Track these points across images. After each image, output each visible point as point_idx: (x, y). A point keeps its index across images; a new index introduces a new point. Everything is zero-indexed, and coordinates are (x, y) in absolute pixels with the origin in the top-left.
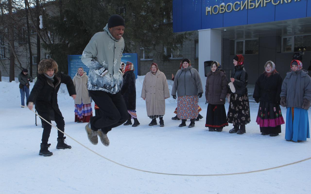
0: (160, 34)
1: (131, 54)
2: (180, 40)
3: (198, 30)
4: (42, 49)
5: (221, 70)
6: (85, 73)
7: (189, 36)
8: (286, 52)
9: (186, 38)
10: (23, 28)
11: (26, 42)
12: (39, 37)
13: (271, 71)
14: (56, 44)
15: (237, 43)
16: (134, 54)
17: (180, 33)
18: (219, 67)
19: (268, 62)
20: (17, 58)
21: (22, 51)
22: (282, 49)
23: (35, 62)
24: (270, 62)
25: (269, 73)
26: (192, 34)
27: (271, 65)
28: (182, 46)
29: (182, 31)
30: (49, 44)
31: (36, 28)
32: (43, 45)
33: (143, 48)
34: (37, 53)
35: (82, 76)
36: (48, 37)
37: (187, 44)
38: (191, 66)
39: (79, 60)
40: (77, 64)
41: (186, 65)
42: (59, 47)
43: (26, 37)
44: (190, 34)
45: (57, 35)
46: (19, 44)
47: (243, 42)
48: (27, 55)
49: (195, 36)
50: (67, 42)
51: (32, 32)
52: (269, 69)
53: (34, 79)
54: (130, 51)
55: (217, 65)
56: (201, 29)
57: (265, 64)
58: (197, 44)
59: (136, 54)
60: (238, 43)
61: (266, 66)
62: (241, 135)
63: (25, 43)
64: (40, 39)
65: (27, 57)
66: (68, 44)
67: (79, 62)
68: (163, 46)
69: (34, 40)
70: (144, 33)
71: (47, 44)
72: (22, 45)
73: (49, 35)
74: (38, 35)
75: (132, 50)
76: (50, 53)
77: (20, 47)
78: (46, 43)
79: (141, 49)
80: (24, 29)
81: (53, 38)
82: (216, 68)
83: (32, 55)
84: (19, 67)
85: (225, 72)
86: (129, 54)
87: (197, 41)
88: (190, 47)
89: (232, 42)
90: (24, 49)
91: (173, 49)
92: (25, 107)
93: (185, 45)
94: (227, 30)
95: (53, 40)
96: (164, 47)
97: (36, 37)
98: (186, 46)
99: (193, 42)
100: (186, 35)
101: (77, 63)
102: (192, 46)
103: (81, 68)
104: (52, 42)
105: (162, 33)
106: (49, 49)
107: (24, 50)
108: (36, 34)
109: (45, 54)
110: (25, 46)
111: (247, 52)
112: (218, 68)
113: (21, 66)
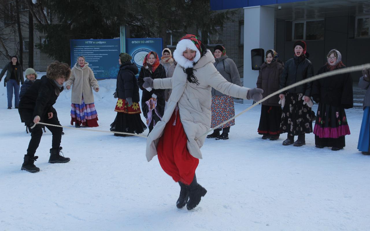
0: (193, 12)
1: (155, 38)
2: (220, 21)
3: (244, 8)
4: (35, 31)
5: (279, 61)
6: (87, 64)
7: (232, 15)
8: (361, 37)
9: (228, 18)
10: (10, 2)
11: (14, 22)
12: (31, 15)
13: (335, 64)
14: (54, 25)
15: (295, 25)
16: (159, 38)
17: (219, 12)
18: (276, 57)
19: (332, 50)
20: (2, 43)
21: (10, 34)
22: (356, 33)
23: (26, 49)
24: (334, 51)
25: (333, 66)
26: (235, 13)
27: (336, 55)
28: (222, 29)
29: (222, 9)
30: (45, 25)
31: (27, 3)
32: (37, 26)
33: (171, 31)
34: (29, 36)
35: (83, 68)
36: (44, 15)
37: (229, 26)
38: (226, 56)
39: (85, 46)
40: (82, 52)
41: (218, 54)
42: (59, 29)
43: (15, 14)
44: (233, 13)
45: (56, 13)
46: (5, 24)
47: (303, 24)
48: (15, 39)
49: (240, 15)
50: (70, 22)
51: (22, 9)
52: (332, 60)
53: (25, 71)
54: (153, 34)
55: (273, 55)
56: (248, 6)
57: (328, 54)
58: (242, 26)
59: (161, 38)
60: (297, 25)
61: (329, 56)
62: (299, 147)
63: (12, 22)
64: (33, 18)
65: (15, 41)
66: (71, 24)
67: (85, 49)
68: (197, 28)
69: (25, 19)
70: (172, 11)
71: (43, 25)
72: (9, 26)
73: (45, 13)
74: (30, 13)
75: (156, 34)
76: (47, 37)
77: (6, 27)
78: (41, 23)
79: (167, 32)
80: (12, 5)
81: (51, 17)
82: (271, 59)
83: (23, 40)
84: (5, 55)
85: (283, 64)
86: (153, 38)
87: (242, 22)
88: (233, 30)
89: (289, 24)
90: (11, 31)
91: (211, 33)
92: (13, 108)
93: (226, 27)
94: (282, 8)
95: (50, 19)
96: (199, 30)
97: (28, 15)
98: (227, 29)
99: (237, 24)
100: (228, 15)
101: (82, 50)
102: (235, 29)
103: (82, 57)
104: (49, 22)
105: (196, 10)
106: (45, 32)
107: (11, 33)
108: (28, 11)
109: (40, 38)
110: (13, 27)
111: (309, 37)
112: (274, 59)
113: (8, 54)
